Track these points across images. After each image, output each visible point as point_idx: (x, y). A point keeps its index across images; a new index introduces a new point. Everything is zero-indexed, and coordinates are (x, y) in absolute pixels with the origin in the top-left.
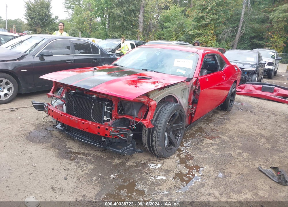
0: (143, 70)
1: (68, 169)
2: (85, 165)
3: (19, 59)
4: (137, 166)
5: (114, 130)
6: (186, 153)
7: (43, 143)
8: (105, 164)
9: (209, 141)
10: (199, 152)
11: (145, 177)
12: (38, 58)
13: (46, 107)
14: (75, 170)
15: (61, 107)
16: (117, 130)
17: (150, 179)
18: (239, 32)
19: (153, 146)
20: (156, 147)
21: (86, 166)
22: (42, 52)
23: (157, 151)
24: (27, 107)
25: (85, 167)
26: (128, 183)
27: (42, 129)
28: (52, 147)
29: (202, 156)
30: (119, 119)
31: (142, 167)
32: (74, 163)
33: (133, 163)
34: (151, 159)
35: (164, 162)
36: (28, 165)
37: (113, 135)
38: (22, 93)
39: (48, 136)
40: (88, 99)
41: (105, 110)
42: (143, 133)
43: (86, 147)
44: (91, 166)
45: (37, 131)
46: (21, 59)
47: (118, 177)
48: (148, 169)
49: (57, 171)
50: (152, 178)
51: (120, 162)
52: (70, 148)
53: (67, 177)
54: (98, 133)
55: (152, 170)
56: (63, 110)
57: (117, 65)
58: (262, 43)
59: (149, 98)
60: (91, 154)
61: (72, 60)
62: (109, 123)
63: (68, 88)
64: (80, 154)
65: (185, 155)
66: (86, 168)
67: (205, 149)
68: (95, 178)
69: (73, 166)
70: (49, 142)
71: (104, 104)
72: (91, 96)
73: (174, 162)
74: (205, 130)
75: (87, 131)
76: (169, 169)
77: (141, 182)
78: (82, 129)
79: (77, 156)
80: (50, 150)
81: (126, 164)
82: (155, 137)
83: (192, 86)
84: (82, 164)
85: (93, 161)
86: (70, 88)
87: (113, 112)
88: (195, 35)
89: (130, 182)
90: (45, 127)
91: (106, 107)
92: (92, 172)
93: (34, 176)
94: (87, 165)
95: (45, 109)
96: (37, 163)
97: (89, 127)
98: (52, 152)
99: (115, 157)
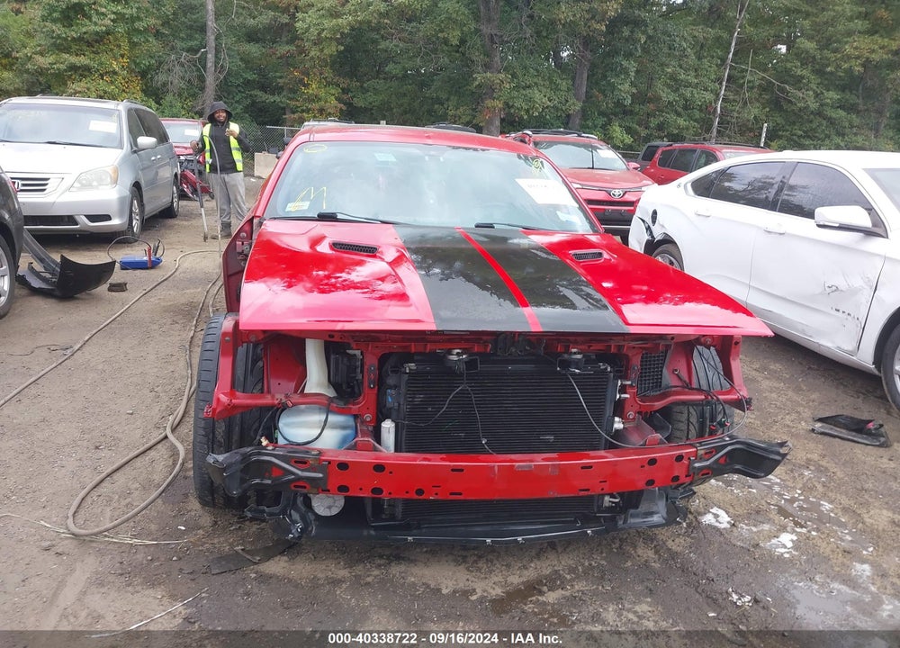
5: (703, 452)
18: (210, 64)
37: (699, 469)
41: (618, 393)
54: (648, 483)
58: (281, 102)
71: (611, 375)
75: (601, 492)
87: (630, 394)
88: (65, 70)
91: (621, 384)
97: (613, 473)
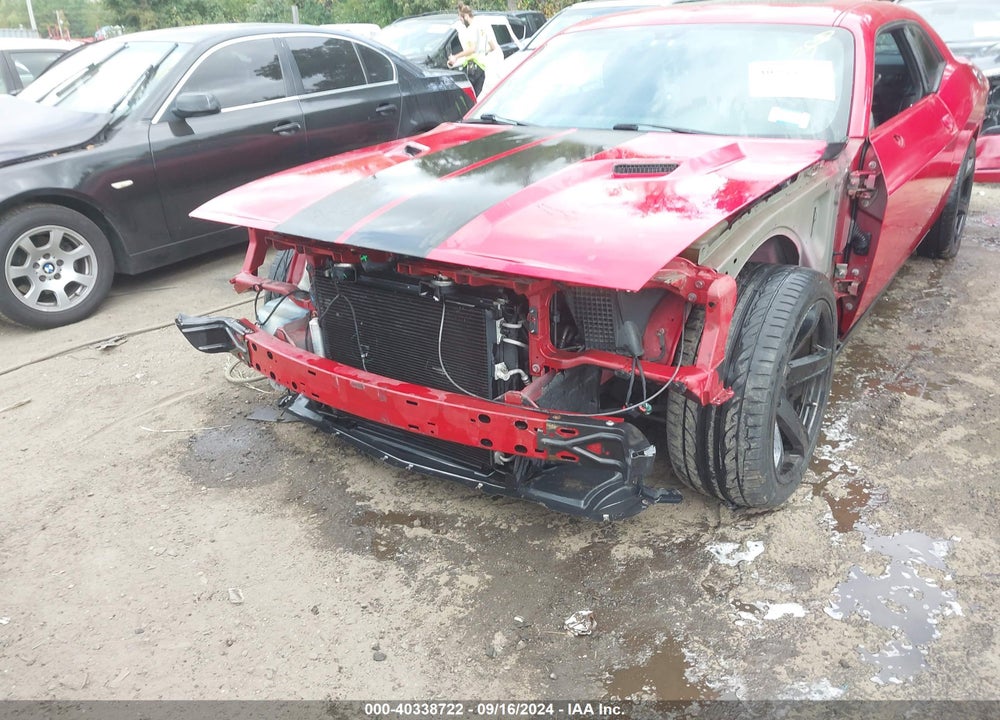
0: (615, 128)
1: (377, 604)
2: (444, 578)
3: (95, 140)
4: (660, 560)
5: (555, 427)
6: (846, 472)
7: (250, 485)
8: (524, 563)
9: (920, 405)
10: (899, 462)
11: (714, 615)
12: (166, 127)
13: (236, 337)
14: (408, 604)
15: (301, 330)
16: (569, 426)
17: (740, 623)
19: (722, 473)
20: (738, 477)
21: (447, 578)
22: (178, 99)
23: (742, 492)
24: (159, 326)
25: (446, 584)
26: (649, 653)
27: (235, 421)
28: (287, 501)
29: (921, 482)
30: (562, 371)
31: (685, 564)
32: (396, 571)
33: (641, 547)
34: (712, 522)
35: (768, 528)
36: (210, 598)
37: (553, 447)
38: (132, 273)
39: (266, 447)
40: (414, 295)
41: (499, 336)
42: (671, 417)
43: (425, 485)
44: (469, 581)
45: (217, 430)
46: (102, 138)
47: (595, 623)
48: (713, 571)
49: (335, 620)
50: (744, 615)
51: (584, 544)
52: (362, 498)
53: (383, 650)
54: (483, 441)
55: (731, 573)
56: (309, 347)
57: (494, 122)
59: (696, 262)
60: (454, 518)
61: (296, 119)
62: (525, 394)
63: (322, 252)
64: (407, 519)
65: (849, 485)
66: (450, 593)
67: (920, 448)
68: (499, 640)
69: (392, 584)
70: (273, 480)
71: (488, 313)
72: (429, 281)
73: (813, 524)
74: (885, 356)
75: (431, 434)
76: (801, 560)
77: (706, 643)
78: (411, 426)
79: (402, 534)
80: (283, 516)
81: (608, 552)
82: (736, 436)
83: (847, 180)
84: (429, 570)
85: (473, 550)
86: (331, 253)
87: (533, 342)
89: (656, 648)
90: (245, 408)
91: (501, 325)
92: (479, 611)
93: (245, 652)
94: (453, 575)
95: (235, 346)
96: (243, 587)
97: (440, 417)
98: (297, 527)
99: (556, 522)
